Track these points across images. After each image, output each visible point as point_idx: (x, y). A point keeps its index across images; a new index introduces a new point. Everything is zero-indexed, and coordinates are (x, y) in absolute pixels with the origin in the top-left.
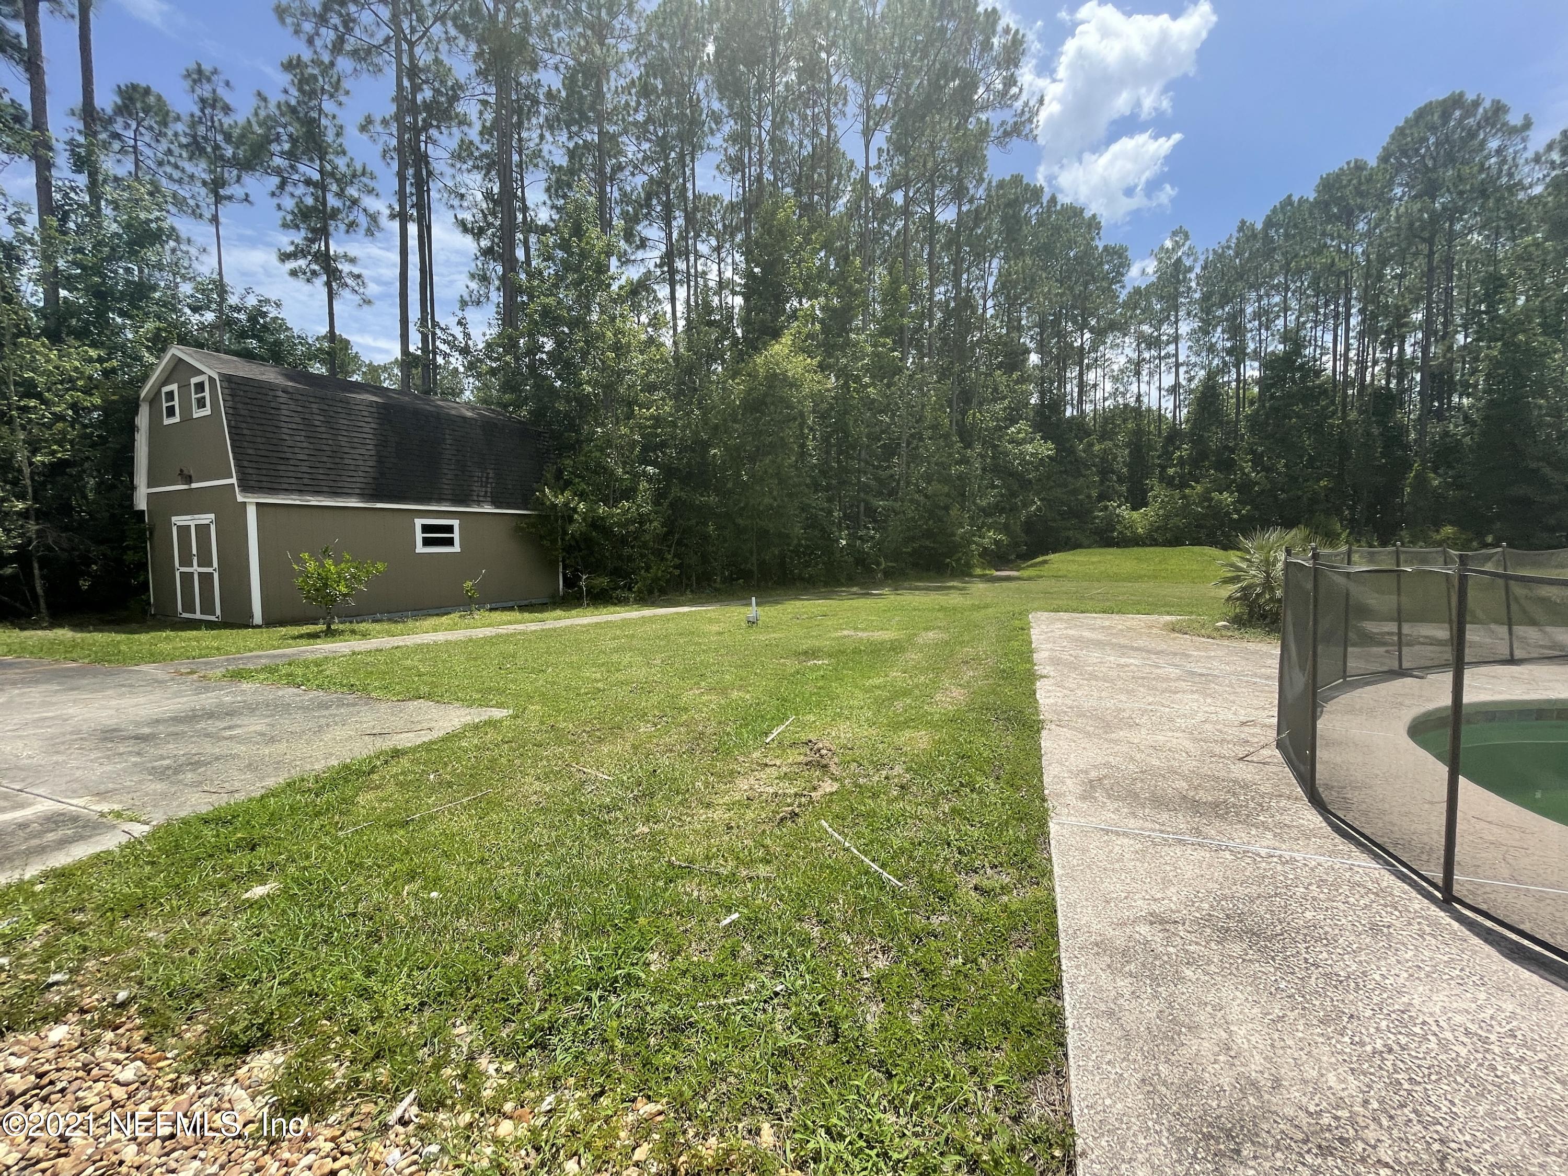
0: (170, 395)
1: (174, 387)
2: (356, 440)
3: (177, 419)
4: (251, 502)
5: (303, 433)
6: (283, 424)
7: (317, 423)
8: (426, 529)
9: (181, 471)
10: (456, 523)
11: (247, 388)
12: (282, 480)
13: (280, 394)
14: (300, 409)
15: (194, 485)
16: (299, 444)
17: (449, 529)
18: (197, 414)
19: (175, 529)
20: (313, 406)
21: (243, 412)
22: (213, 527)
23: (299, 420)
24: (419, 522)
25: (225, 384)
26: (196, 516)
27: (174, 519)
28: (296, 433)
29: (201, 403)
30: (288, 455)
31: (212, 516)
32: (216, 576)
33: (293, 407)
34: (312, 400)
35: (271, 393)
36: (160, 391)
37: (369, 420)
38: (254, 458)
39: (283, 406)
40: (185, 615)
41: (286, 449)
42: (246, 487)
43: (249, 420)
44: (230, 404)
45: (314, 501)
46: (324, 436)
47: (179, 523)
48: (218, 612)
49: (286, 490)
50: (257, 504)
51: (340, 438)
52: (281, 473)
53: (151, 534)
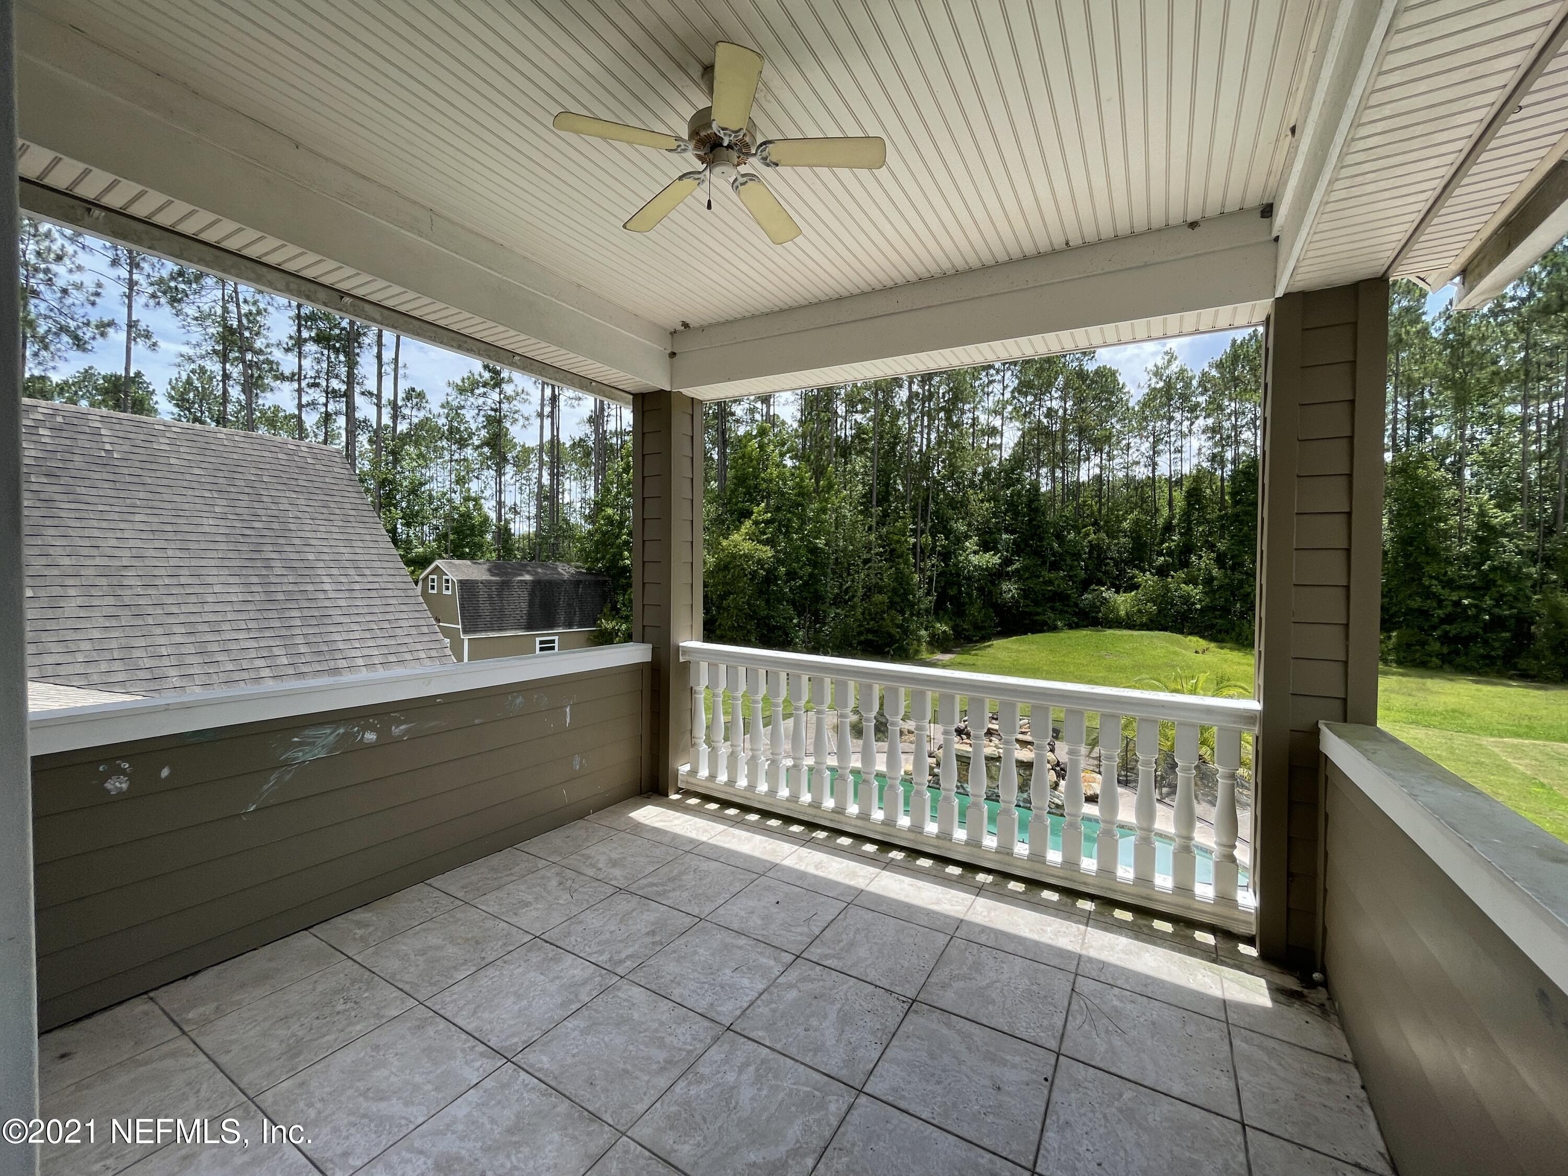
0: (433, 580)
1: (435, 577)
3: (435, 592)
4: (466, 638)
5: (488, 602)
7: (494, 596)
8: (541, 643)
10: (556, 638)
17: (553, 641)
18: (445, 592)
24: (538, 640)
28: (485, 602)
29: (447, 588)
30: (482, 616)
33: (485, 590)
38: (469, 615)
42: (465, 632)
45: (491, 635)
46: (497, 602)
49: (481, 630)
50: (469, 638)
51: (504, 602)
52: (479, 624)
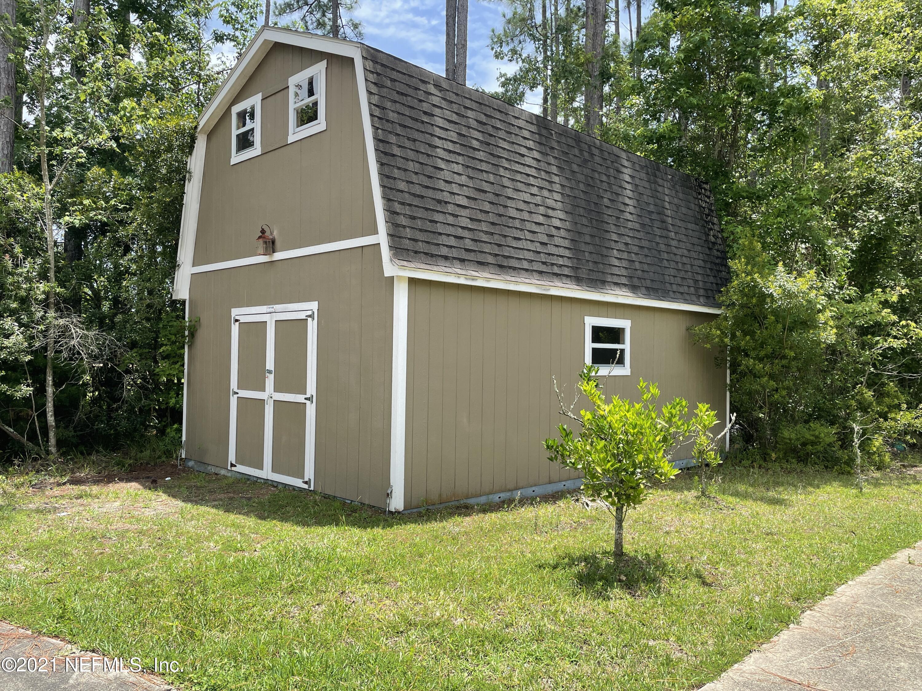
0: (247, 115)
1: (255, 100)
2: (518, 177)
3: (255, 151)
4: (403, 276)
5: (460, 159)
6: (438, 142)
7: (475, 144)
9: (263, 231)
10: (627, 326)
11: (394, 75)
12: (444, 240)
13: (432, 89)
14: (454, 118)
15: (278, 256)
16: (457, 178)
18: (298, 134)
19: (235, 329)
20: (470, 114)
21: (392, 116)
22: (312, 327)
23: (454, 136)
24: (589, 322)
25: (370, 65)
26: (278, 307)
27: (235, 312)
28: (452, 157)
29: (307, 115)
30: (446, 197)
31: (314, 306)
32: (311, 410)
33: (448, 114)
34: (468, 103)
35: (422, 87)
36: (228, 112)
37: (530, 144)
38: (408, 199)
39: (437, 111)
40: (240, 468)
41: (442, 185)
43: (399, 130)
44: (375, 99)
46: (484, 167)
47: (243, 319)
48: (309, 472)
49: (446, 258)
50: (412, 282)
51: (502, 172)
52: (440, 228)
53: (192, 335)
